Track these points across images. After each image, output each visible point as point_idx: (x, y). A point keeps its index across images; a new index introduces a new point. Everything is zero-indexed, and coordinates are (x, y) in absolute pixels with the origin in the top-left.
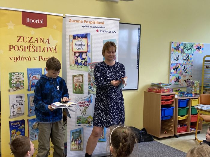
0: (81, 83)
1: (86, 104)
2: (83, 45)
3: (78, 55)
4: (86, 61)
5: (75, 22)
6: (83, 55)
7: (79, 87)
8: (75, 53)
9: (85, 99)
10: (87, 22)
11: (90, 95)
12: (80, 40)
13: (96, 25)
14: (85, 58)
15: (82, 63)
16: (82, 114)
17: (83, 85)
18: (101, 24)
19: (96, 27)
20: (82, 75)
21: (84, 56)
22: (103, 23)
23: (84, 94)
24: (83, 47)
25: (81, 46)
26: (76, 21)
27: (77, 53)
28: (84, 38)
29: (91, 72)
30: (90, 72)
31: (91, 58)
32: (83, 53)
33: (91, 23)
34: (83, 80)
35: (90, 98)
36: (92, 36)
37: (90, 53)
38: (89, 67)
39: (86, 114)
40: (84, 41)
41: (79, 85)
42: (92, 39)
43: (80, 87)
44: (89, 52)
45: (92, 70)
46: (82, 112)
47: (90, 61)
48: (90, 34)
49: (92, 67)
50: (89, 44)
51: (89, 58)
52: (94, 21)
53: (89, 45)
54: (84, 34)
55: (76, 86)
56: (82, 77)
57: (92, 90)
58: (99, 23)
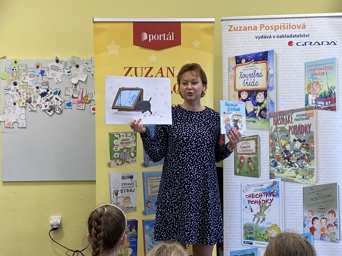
0: (253, 154)
1: (264, 198)
2: (259, 75)
3: (246, 96)
4: (265, 109)
5: (240, 30)
6: (258, 96)
7: (248, 162)
8: (240, 92)
9: (261, 187)
10: (267, 28)
11: (273, 180)
12: (251, 65)
13: (288, 32)
14: (262, 103)
15: (255, 112)
16: (256, 219)
17: (257, 159)
18: (299, 28)
19: (288, 37)
20: (256, 139)
21: (260, 98)
22: (304, 27)
23: (260, 178)
24: (257, 79)
25: (253, 79)
26: (242, 29)
27: (245, 93)
28: (259, 60)
29: (277, 131)
30: (273, 131)
31: (275, 102)
32: (258, 91)
33: (276, 28)
34: (256, 148)
35: (272, 186)
36: (278, 56)
37: (274, 91)
38: (272, 120)
39: (264, 219)
40: (260, 67)
41: (250, 158)
42: (278, 61)
43: (250, 163)
44: (272, 88)
45: (278, 126)
46: (255, 216)
47: (273, 108)
48: (272, 51)
49: (277, 121)
50: (271, 72)
51: (272, 103)
52: (282, 25)
53: (272, 75)
54: (260, 53)
55: (242, 161)
56: (256, 143)
57: (279, 170)
58: (294, 27)
